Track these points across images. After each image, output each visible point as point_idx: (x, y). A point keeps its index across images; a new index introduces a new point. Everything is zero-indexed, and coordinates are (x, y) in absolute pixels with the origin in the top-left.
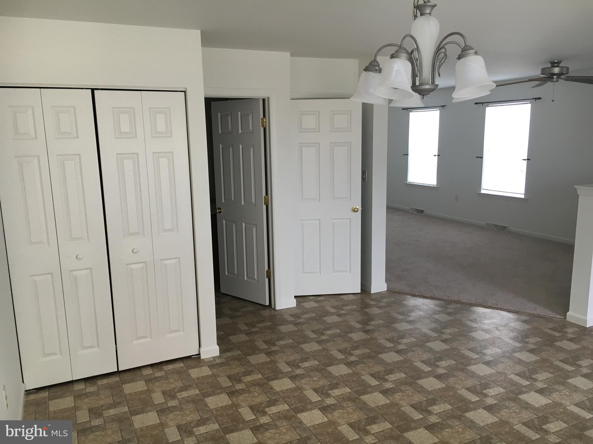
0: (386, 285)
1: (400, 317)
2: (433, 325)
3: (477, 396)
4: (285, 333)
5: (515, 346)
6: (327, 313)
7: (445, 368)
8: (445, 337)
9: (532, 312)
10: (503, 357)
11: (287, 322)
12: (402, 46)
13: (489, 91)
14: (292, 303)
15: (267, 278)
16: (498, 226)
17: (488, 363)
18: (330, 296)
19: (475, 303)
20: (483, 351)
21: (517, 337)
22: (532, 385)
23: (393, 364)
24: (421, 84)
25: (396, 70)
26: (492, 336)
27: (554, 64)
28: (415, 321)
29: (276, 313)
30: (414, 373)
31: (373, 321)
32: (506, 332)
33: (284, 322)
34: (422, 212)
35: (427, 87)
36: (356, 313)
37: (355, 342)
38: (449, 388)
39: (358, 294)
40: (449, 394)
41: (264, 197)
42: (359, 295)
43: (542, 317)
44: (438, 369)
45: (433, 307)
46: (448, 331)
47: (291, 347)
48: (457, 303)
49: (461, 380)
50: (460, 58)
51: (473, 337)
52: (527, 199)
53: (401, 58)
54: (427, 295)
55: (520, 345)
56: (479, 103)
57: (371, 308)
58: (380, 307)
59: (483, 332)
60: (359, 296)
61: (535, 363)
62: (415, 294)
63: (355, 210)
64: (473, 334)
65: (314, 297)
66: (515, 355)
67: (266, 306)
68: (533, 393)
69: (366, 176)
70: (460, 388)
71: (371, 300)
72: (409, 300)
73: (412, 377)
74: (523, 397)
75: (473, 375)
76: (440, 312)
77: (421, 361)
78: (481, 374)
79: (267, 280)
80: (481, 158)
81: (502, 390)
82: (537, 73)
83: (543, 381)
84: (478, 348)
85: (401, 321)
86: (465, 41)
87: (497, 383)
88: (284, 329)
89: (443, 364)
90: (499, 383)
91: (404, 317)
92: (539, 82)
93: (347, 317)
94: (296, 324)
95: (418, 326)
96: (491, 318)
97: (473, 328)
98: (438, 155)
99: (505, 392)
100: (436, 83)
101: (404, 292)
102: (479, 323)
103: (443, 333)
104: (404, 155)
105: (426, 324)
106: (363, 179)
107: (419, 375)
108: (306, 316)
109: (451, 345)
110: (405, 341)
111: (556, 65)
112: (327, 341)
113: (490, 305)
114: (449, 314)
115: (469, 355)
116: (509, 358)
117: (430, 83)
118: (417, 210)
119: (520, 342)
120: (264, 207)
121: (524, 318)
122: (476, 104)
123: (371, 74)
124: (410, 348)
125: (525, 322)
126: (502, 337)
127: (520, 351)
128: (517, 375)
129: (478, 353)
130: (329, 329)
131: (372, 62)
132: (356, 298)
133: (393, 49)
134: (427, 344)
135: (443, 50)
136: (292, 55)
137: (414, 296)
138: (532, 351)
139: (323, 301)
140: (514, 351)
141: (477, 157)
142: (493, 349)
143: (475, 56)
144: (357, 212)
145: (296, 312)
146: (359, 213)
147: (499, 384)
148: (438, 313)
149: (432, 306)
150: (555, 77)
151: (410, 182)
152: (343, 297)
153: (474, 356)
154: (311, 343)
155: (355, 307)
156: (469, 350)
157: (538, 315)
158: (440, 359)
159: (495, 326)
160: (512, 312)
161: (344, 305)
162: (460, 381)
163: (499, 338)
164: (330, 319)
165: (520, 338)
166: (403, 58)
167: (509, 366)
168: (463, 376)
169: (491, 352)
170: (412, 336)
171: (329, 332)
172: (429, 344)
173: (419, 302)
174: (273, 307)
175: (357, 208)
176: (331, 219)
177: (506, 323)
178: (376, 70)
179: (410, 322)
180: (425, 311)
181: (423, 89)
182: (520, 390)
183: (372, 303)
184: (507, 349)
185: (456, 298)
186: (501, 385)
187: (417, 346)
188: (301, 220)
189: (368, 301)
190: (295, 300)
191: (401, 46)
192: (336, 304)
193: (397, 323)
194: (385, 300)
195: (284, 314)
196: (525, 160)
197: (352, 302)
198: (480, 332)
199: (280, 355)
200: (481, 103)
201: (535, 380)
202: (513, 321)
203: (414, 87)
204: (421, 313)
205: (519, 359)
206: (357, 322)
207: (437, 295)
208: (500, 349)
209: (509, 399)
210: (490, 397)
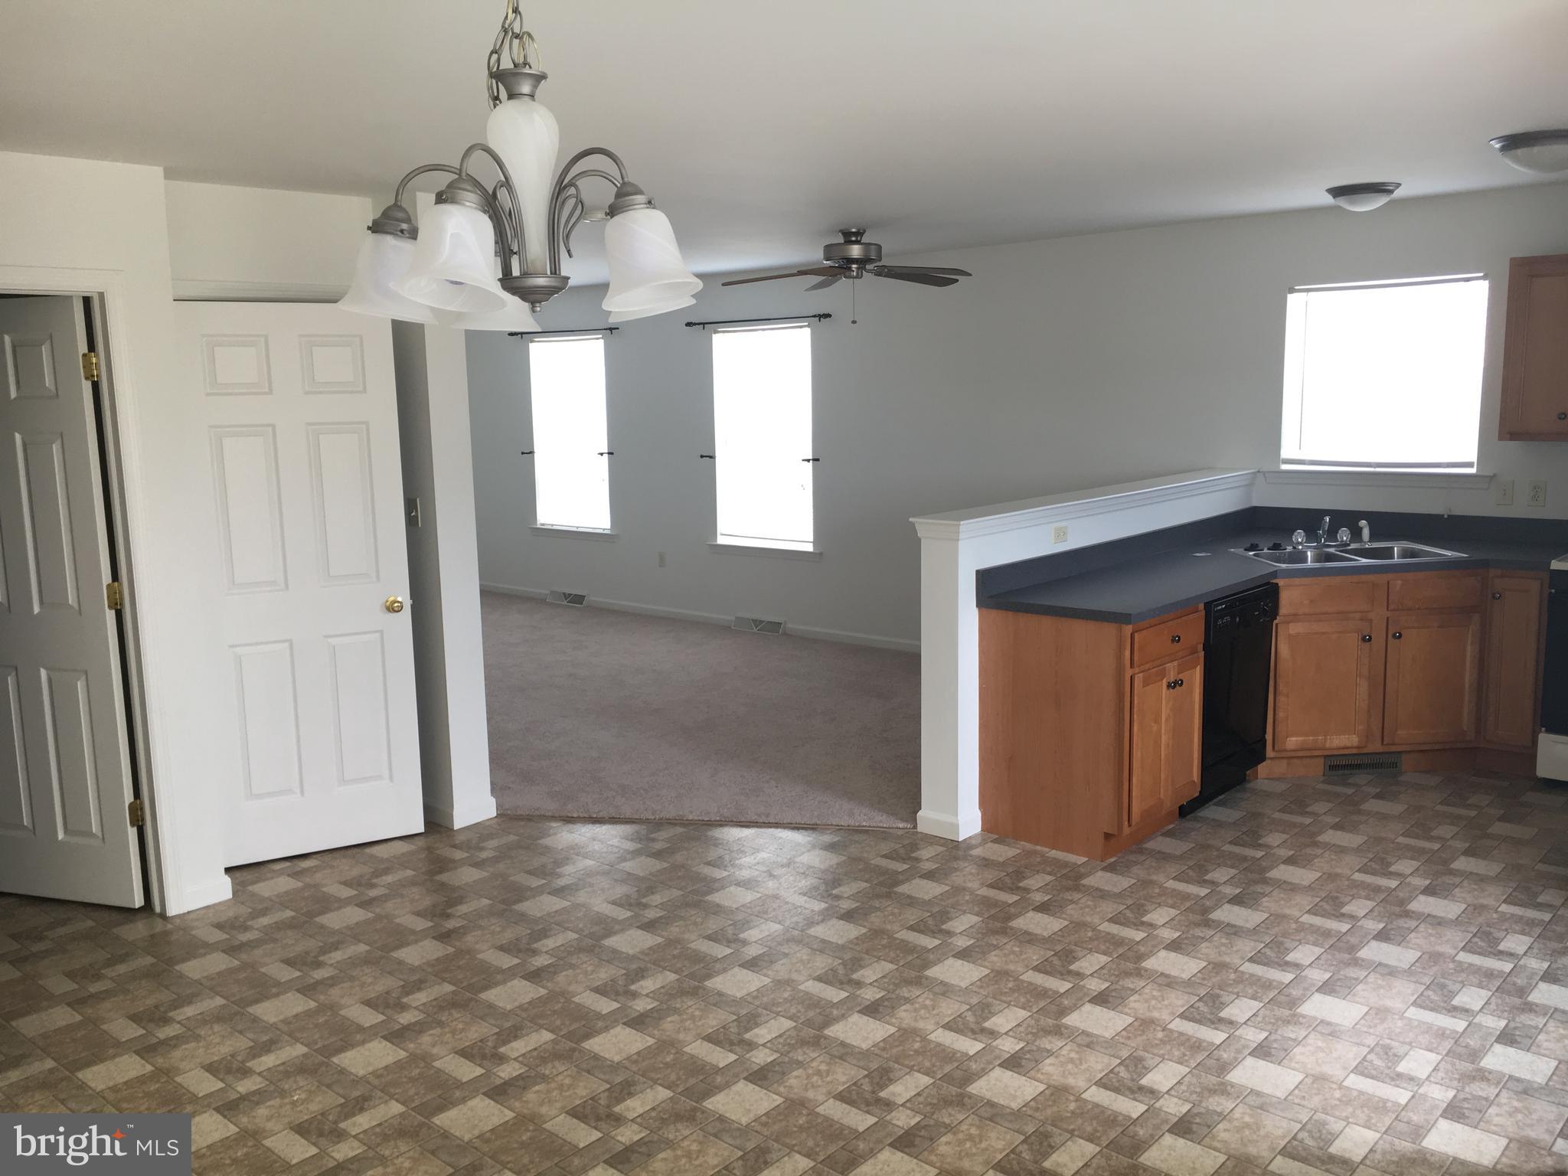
0: (493, 800)
1: (535, 882)
2: (621, 890)
3: (731, 1051)
4: (198, 982)
5: (813, 911)
6: (327, 904)
7: (651, 995)
8: (651, 914)
9: (845, 821)
10: (788, 941)
11: (208, 947)
12: (464, 174)
13: (692, 296)
14: (221, 890)
15: (132, 824)
16: (761, 622)
17: (752, 964)
18: (337, 855)
19: (718, 818)
20: (742, 936)
21: (816, 888)
22: (852, 997)
23: (519, 1012)
24: (525, 274)
25: (452, 234)
26: (759, 895)
27: (851, 236)
28: (574, 887)
29: (169, 926)
30: (575, 1026)
31: (461, 903)
32: (791, 878)
33: (195, 948)
34: (578, 599)
35: (541, 281)
36: (415, 889)
37: (413, 970)
38: (665, 1045)
39: (416, 838)
40: (664, 1061)
41: (108, 586)
42: (422, 838)
43: (866, 832)
44: (637, 1001)
45: (617, 844)
46: (657, 899)
47: (219, 1018)
48: (675, 824)
49: (693, 1018)
50: (613, 211)
51: (718, 905)
52: (821, 554)
53: (464, 205)
54: (601, 815)
55: (823, 905)
56: (695, 324)
57: (456, 868)
58: (479, 865)
59: (740, 889)
60: (420, 843)
61: (857, 944)
62: (570, 815)
63: (392, 608)
64: (716, 898)
65: (287, 864)
66: (812, 931)
67: (135, 909)
68: (856, 1018)
69: (417, 511)
70: (689, 1038)
71: (455, 846)
72: (555, 834)
73: (570, 1036)
74: (836, 1031)
75: (720, 999)
76: (636, 853)
77: (591, 990)
78: (739, 995)
79: (132, 833)
80: (711, 457)
81: (788, 1024)
82: (814, 255)
83: (875, 984)
84: (730, 931)
85: (538, 891)
86: (623, 171)
87: (774, 1009)
88: (193, 969)
89: (648, 985)
90: (779, 1009)
91: (544, 881)
92: (821, 278)
93: (390, 906)
94: (231, 950)
95: (582, 897)
96: (757, 850)
97: (716, 880)
98: (610, 453)
99: (795, 1027)
100: (563, 274)
101: (543, 813)
102: (730, 868)
103: (645, 906)
104: (523, 453)
105: (603, 890)
106: (411, 521)
107: (589, 1024)
108: (265, 921)
109: (664, 933)
110: (550, 943)
111: (854, 239)
112: (332, 982)
113: (754, 818)
114: (658, 855)
115: (707, 952)
116: (798, 941)
117: (549, 273)
118: (566, 596)
119: (822, 898)
120: (110, 616)
121: (828, 838)
122: (689, 324)
123: (389, 240)
124: (563, 959)
125: (831, 847)
126: (782, 893)
127: (823, 921)
128: (819, 979)
129: (729, 942)
130: (335, 947)
131: (389, 208)
132: (413, 847)
133: (444, 179)
134: (608, 942)
135: (572, 191)
136: (170, 174)
137: (569, 820)
138: (848, 916)
139: (314, 869)
140: (811, 923)
141: (702, 457)
142: (763, 927)
143: (647, 210)
144: (398, 611)
145: (231, 914)
146: (406, 616)
147: (780, 1012)
148: (629, 856)
149: (615, 842)
150: (854, 266)
151: (543, 525)
152: (375, 850)
153: (720, 951)
154: (282, 997)
155: (409, 873)
156: (709, 938)
157: (859, 826)
158: (640, 974)
159: (764, 869)
160: (803, 828)
161: (377, 874)
162: (689, 1022)
163: (776, 897)
164: (334, 920)
165: (823, 887)
166: (468, 204)
167: (802, 961)
168: (697, 1006)
169: (759, 934)
170: (567, 929)
171: (337, 956)
172: (612, 942)
173: (583, 834)
174: (158, 909)
175: (398, 602)
176: (325, 637)
177: (789, 857)
178: (402, 231)
179: (559, 892)
180: (598, 855)
181: (530, 287)
182: (825, 1015)
183: (459, 855)
184: (795, 919)
185: (671, 812)
186: (785, 1011)
187: (581, 950)
188: (232, 646)
189: (447, 852)
190: (227, 881)
191: (460, 170)
192: (356, 872)
193: (527, 900)
194: (493, 843)
195: (196, 924)
196: (808, 461)
197: (402, 862)
198: (732, 888)
199: (186, 1049)
200: (699, 324)
201: (859, 984)
202: (804, 850)
203: (508, 282)
204: (589, 863)
205: (823, 941)
206: (418, 914)
207: (627, 811)
208: (780, 923)
209: (803, 1043)
210: (761, 1047)
